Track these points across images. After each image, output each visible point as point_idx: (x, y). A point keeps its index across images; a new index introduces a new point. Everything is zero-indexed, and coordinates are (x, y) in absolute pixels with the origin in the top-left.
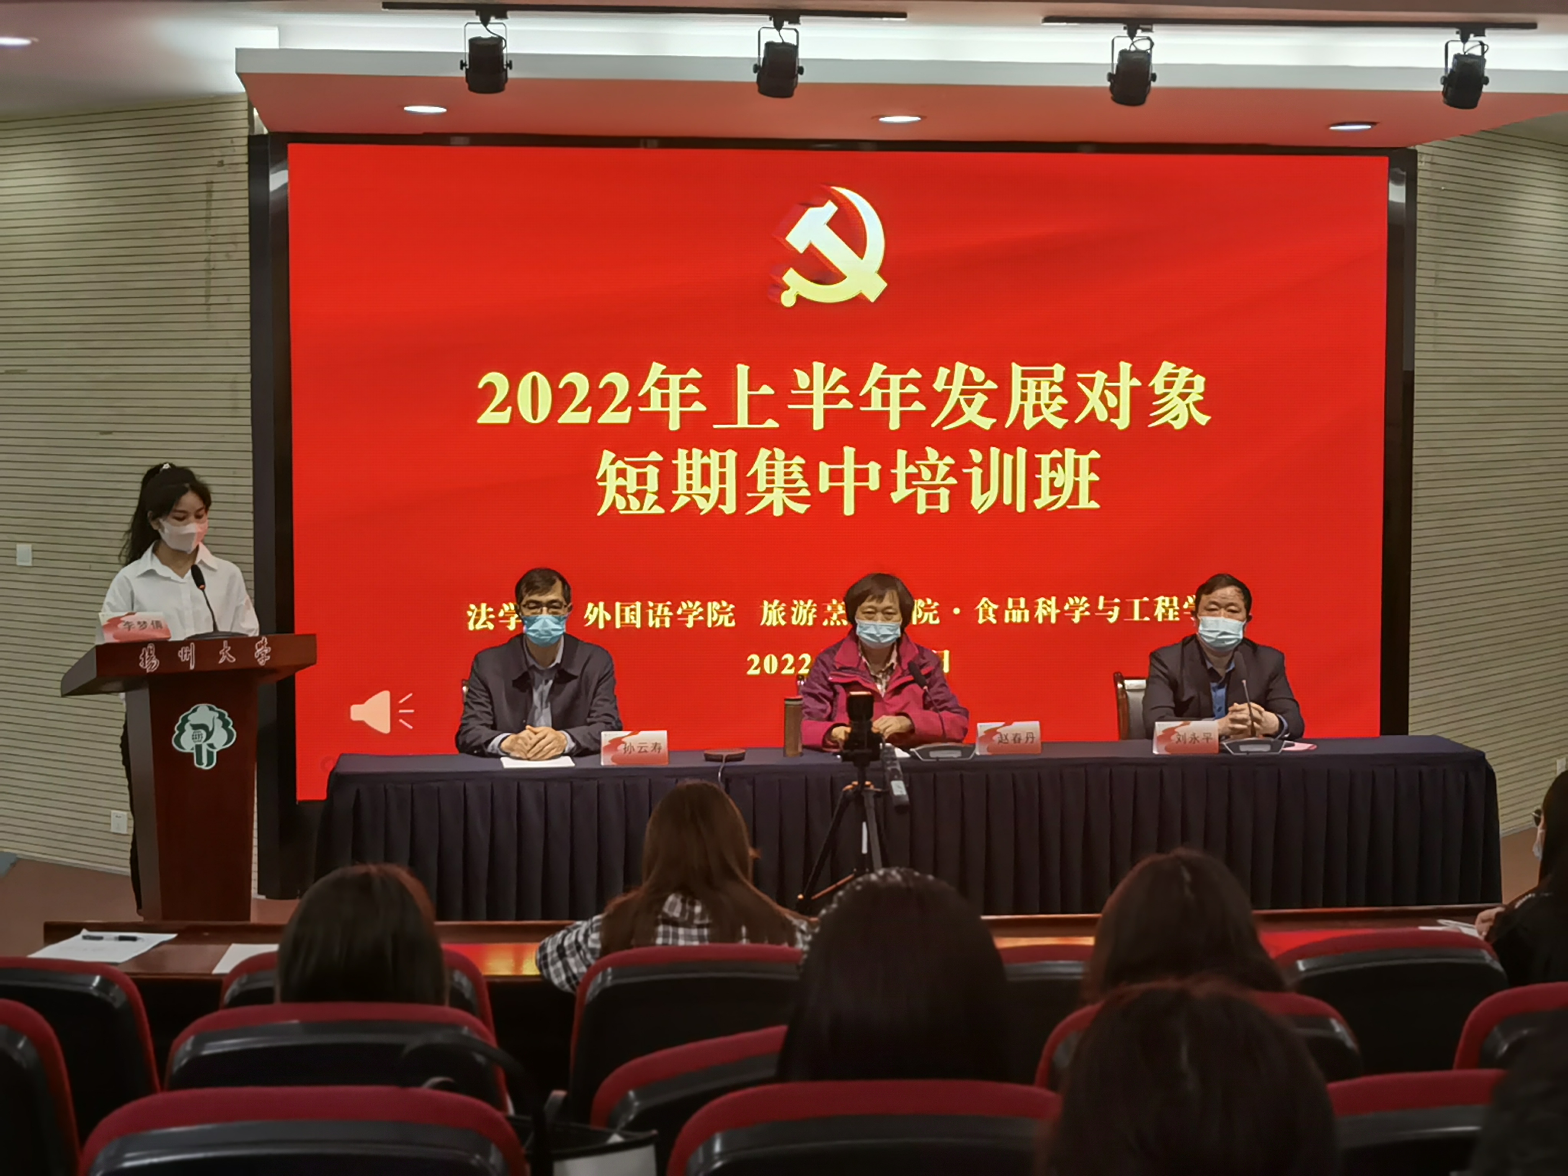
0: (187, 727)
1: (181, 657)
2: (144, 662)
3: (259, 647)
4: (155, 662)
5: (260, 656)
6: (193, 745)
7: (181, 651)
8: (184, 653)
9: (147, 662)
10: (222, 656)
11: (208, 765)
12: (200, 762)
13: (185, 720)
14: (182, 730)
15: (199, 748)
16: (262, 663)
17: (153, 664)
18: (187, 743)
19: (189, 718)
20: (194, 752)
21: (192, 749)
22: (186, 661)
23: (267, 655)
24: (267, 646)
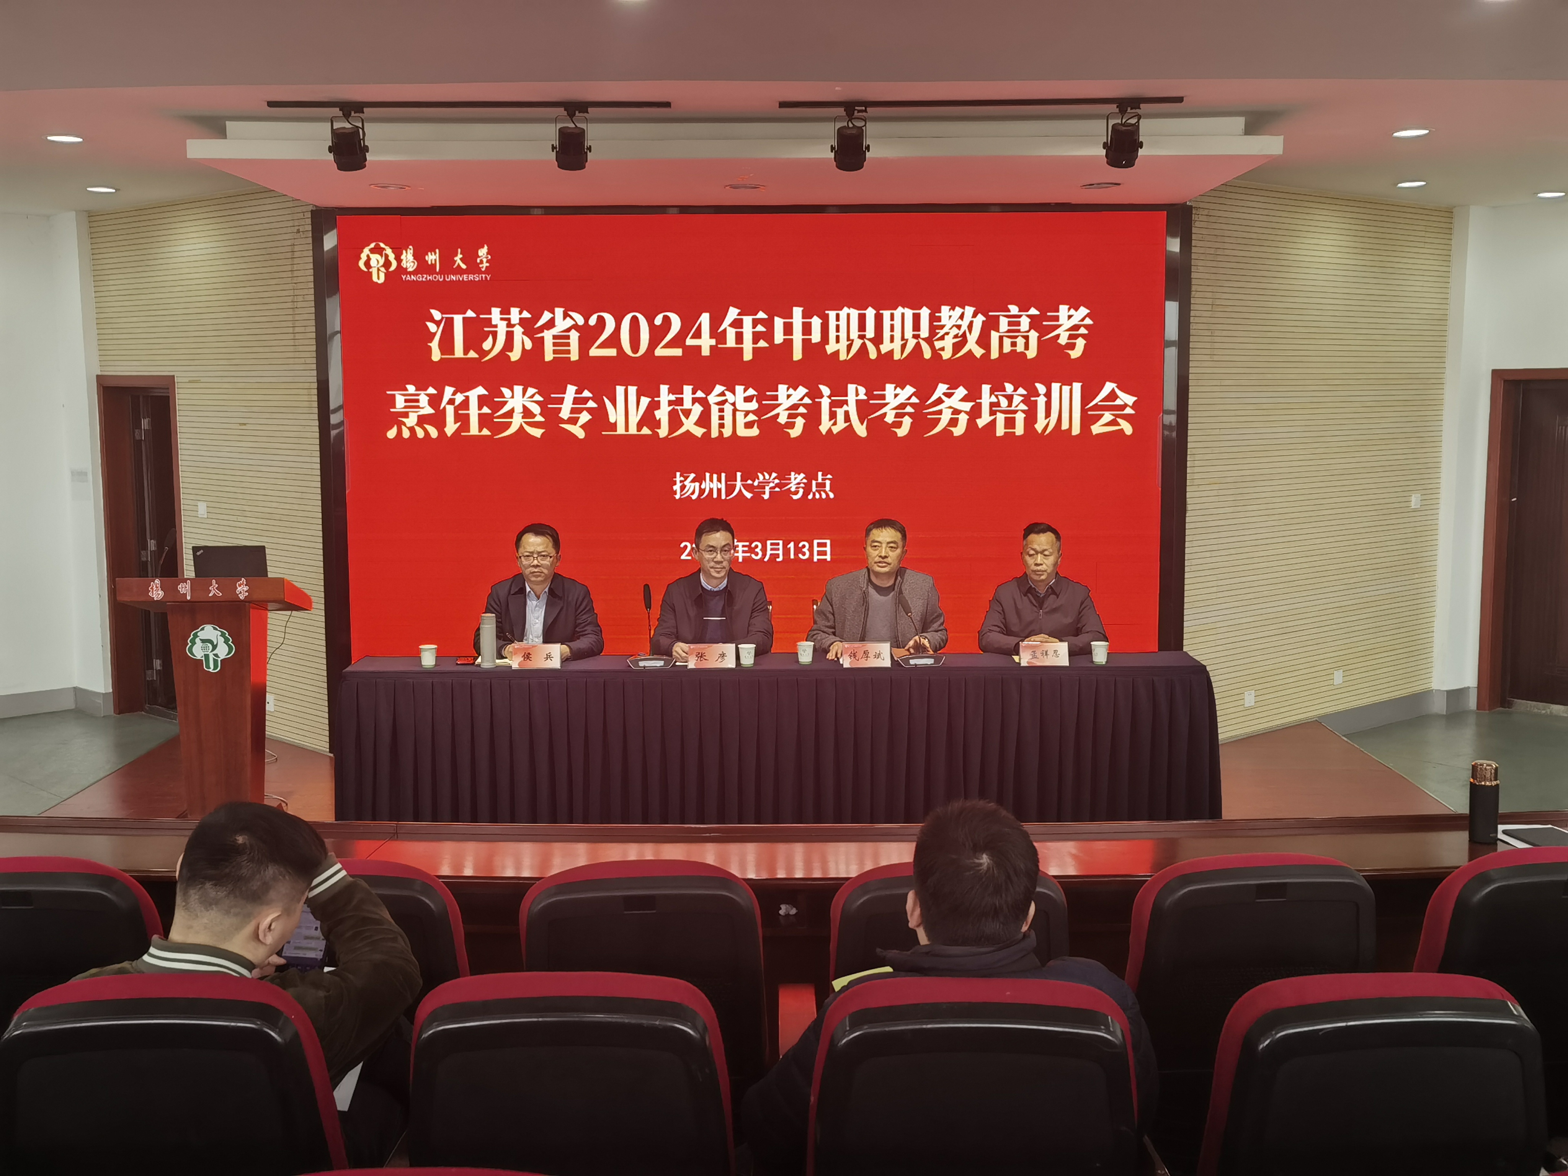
0: (197, 640)
1: (180, 590)
2: (153, 592)
3: (240, 586)
4: (161, 593)
5: (241, 593)
6: (203, 654)
7: (180, 586)
8: (183, 588)
9: (154, 592)
10: (211, 590)
11: (213, 670)
12: (208, 667)
13: (196, 636)
14: (194, 643)
15: (207, 656)
16: (242, 597)
17: (159, 594)
18: (198, 652)
19: (198, 634)
20: (203, 659)
21: (202, 657)
22: (184, 594)
23: (246, 592)
24: (246, 585)
